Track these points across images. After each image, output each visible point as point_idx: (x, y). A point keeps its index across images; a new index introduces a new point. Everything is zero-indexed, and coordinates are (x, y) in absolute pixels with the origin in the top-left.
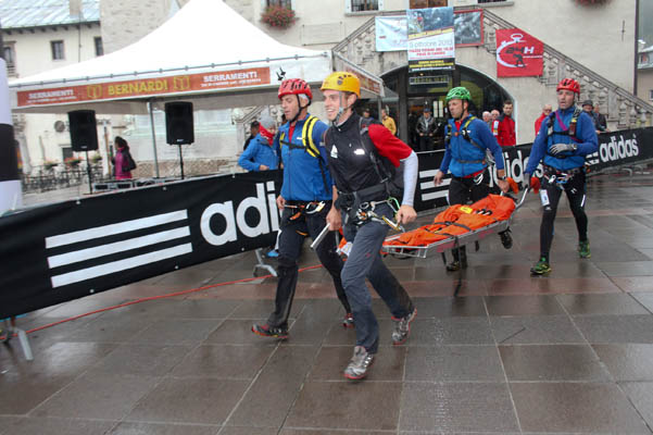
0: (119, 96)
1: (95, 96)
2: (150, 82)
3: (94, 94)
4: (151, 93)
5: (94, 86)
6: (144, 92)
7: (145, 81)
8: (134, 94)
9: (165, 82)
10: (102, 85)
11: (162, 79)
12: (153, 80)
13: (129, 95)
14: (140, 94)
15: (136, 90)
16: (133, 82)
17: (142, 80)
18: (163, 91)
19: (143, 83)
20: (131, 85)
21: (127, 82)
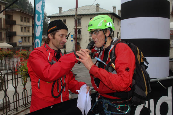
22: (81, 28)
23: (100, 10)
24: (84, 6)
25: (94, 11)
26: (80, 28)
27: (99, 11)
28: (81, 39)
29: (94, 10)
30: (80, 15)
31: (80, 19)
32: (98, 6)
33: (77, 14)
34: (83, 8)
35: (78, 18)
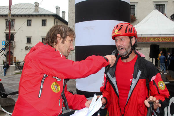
0: (153, 41)
1: (144, 41)
2: (165, 38)
3: (144, 40)
4: (165, 41)
5: (144, 37)
6: (163, 41)
7: (164, 37)
8: (159, 41)
9: (171, 38)
10: (147, 37)
11: (170, 37)
12: (167, 37)
13: (157, 41)
14: (162, 41)
15: (160, 40)
16: (159, 37)
17: (163, 37)
18: (170, 41)
19: (163, 38)
20: (158, 38)
21: (157, 37)
22: (15, 33)
23: (39, 10)
24: (18, 4)
25: (31, 12)
26: (13, 33)
27: (38, 12)
28: (14, 47)
29: (31, 9)
30: (13, 16)
31: (13, 21)
32: (37, 5)
33: (10, 14)
34: (17, 6)
35: (11, 19)
